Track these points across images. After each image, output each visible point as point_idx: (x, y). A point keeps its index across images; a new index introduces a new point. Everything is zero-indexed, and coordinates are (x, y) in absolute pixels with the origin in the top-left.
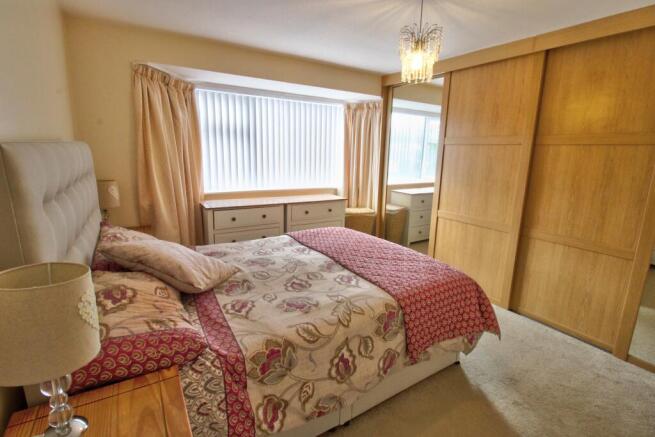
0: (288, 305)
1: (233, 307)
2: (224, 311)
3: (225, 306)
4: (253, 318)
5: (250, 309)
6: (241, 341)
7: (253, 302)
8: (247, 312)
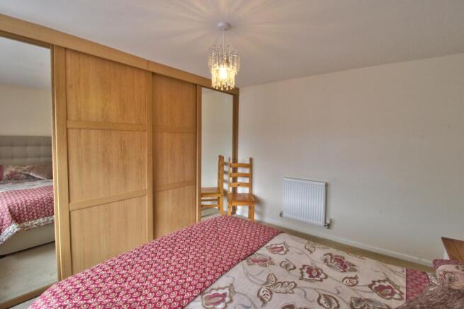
0: (345, 267)
1: (393, 293)
2: (404, 296)
3: (401, 299)
4: (383, 275)
5: (379, 281)
6: (403, 271)
7: (370, 286)
8: (384, 281)
